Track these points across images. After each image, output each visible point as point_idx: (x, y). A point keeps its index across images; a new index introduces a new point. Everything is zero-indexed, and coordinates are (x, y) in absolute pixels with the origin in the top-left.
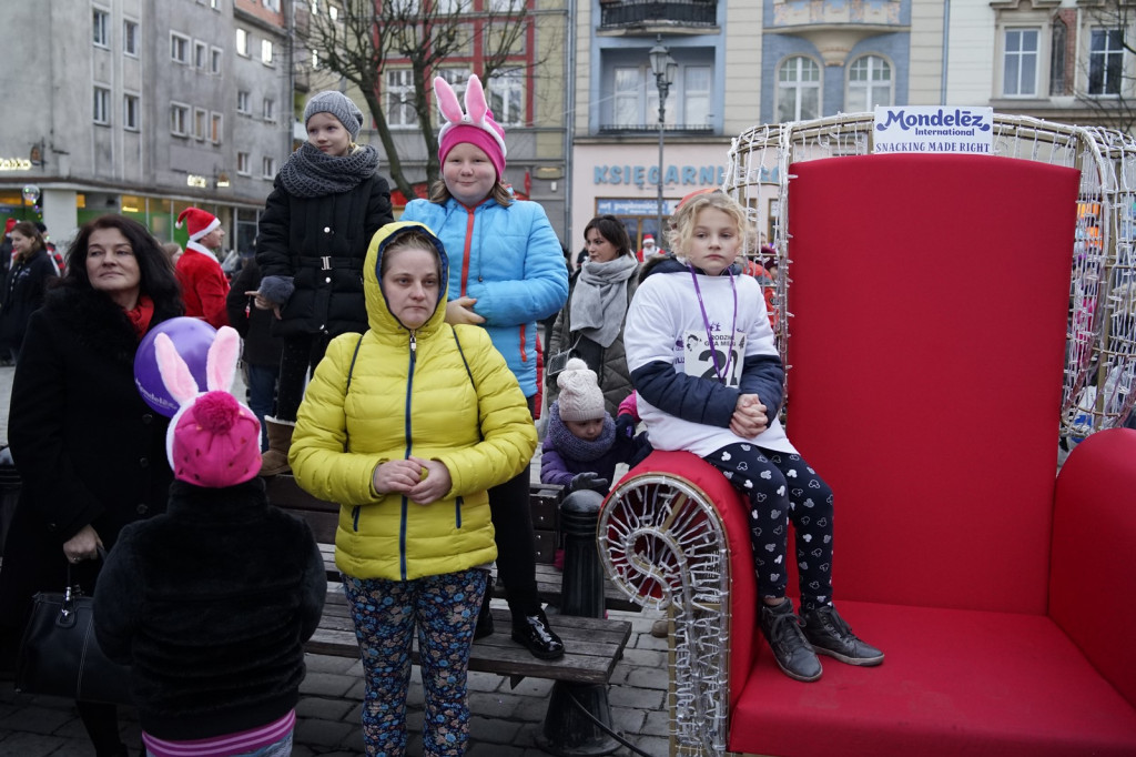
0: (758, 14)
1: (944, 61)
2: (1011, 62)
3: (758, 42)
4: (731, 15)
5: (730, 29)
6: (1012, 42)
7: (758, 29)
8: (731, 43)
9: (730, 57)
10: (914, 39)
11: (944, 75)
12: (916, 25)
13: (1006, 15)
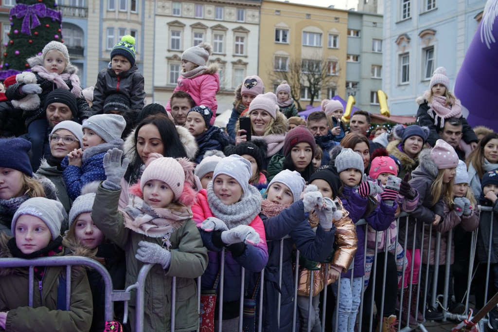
0: (97, 54)
1: (153, 73)
2: (172, 74)
3: (97, 63)
4: (88, 54)
5: (88, 58)
6: (172, 69)
7: (97, 59)
8: (88, 62)
9: (88, 67)
10: (145, 65)
11: (153, 77)
12: (145, 61)
13: (170, 61)
